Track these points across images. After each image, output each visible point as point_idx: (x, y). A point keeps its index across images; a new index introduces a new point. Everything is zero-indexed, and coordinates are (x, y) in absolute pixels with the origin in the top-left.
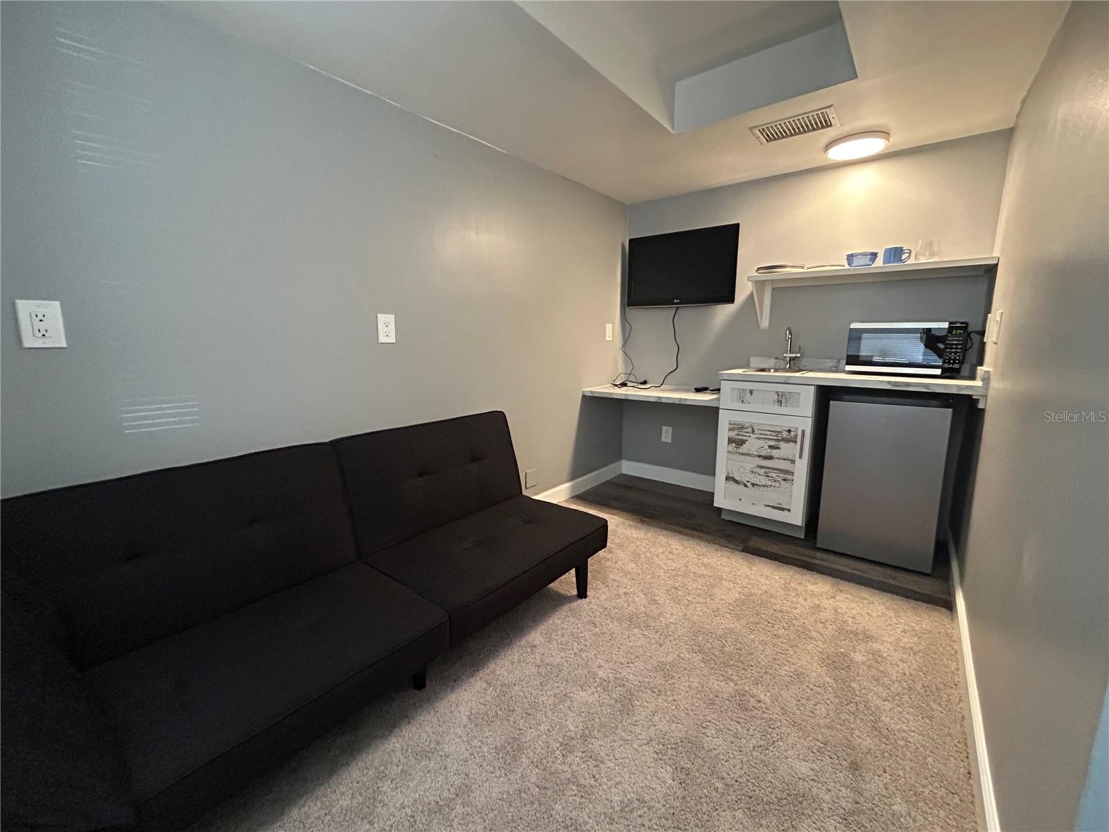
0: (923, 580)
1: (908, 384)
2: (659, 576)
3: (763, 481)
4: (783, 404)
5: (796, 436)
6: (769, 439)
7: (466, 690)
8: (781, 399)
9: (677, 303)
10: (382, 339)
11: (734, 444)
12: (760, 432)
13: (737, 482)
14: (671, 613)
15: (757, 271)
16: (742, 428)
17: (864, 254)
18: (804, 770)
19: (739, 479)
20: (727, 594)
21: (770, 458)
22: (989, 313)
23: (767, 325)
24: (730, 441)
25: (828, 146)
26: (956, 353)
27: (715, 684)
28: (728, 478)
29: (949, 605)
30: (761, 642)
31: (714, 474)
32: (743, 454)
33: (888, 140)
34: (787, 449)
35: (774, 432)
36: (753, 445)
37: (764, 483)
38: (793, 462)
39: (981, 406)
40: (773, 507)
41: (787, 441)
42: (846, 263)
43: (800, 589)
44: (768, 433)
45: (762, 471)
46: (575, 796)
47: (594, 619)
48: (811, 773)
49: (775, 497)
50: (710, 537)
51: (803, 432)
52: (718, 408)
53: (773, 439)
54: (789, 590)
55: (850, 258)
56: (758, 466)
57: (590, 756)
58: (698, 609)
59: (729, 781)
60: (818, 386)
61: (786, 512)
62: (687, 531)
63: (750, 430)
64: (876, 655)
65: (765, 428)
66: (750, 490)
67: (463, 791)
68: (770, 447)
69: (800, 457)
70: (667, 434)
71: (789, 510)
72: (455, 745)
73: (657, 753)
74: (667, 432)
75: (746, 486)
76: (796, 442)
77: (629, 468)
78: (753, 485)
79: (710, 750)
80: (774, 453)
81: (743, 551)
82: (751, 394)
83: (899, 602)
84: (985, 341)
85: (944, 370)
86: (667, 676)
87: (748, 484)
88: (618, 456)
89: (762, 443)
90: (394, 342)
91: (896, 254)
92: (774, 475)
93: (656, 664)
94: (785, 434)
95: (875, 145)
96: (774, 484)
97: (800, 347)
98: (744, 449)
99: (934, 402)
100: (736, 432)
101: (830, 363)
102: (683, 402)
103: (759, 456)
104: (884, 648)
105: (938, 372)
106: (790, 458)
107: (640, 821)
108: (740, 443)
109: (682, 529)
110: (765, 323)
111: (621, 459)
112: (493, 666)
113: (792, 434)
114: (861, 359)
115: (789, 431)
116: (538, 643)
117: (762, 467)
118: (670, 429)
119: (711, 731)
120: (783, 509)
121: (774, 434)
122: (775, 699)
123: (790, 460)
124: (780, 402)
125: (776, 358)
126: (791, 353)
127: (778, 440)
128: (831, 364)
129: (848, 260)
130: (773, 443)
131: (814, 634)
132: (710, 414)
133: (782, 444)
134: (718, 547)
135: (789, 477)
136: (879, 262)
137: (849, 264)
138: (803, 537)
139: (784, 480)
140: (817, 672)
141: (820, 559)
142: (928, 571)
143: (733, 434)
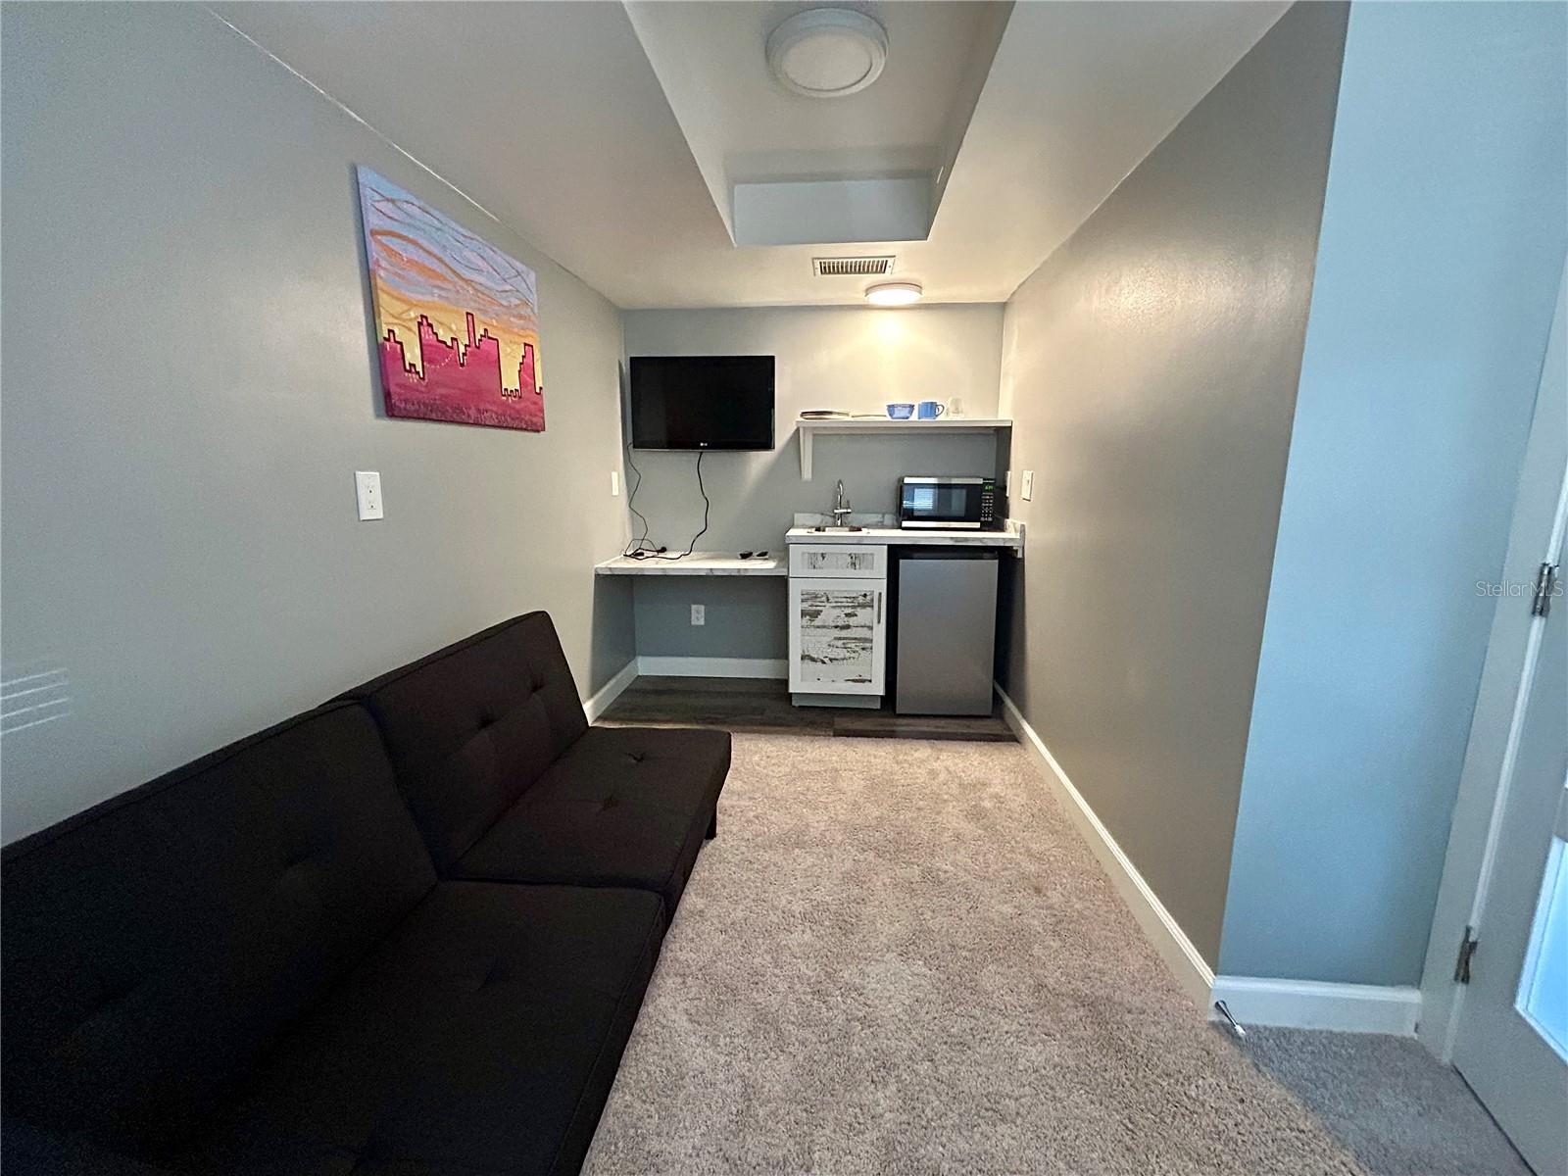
0: (988, 722)
1: (966, 539)
2: (776, 786)
3: (842, 653)
4: (857, 566)
5: (872, 600)
6: (845, 607)
7: (660, 996)
8: (855, 561)
9: (704, 447)
10: (366, 515)
11: (808, 617)
12: (837, 600)
13: (813, 660)
14: (817, 822)
15: (802, 416)
16: (816, 597)
17: (904, 406)
18: (1010, 910)
19: (815, 656)
20: (854, 784)
21: (848, 627)
22: (1008, 470)
23: (810, 476)
24: (804, 614)
25: (868, 291)
26: (989, 507)
27: (902, 873)
28: (803, 658)
29: (1013, 738)
30: (913, 819)
31: (786, 657)
32: (818, 627)
33: (921, 293)
34: (864, 616)
35: (850, 598)
36: (829, 615)
37: (842, 656)
38: (871, 628)
39: (1020, 555)
40: (853, 681)
41: (863, 606)
42: (887, 413)
43: (909, 758)
44: (845, 600)
45: (840, 643)
46: (862, 1030)
47: (744, 856)
48: (1016, 910)
49: (853, 669)
50: (797, 729)
51: (880, 594)
52: (787, 576)
53: (848, 606)
54: (901, 763)
55: (891, 408)
56: (835, 639)
57: (849, 989)
58: (839, 807)
59: (970, 947)
60: (889, 546)
61: (867, 683)
62: (767, 728)
63: (824, 599)
64: (996, 796)
65: (839, 595)
66: (830, 666)
67: (749, 1092)
68: (847, 615)
69: (879, 622)
70: (698, 615)
71: (870, 681)
72: (697, 1056)
73: (902, 955)
74: (698, 612)
75: (824, 662)
76: (872, 606)
77: (648, 666)
78: (831, 660)
79: (939, 930)
80: (852, 621)
81: (834, 736)
82: (824, 558)
83: (986, 747)
84: (1007, 495)
85: (982, 524)
86: (860, 884)
87: (826, 660)
88: (631, 654)
89: (837, 611)
90: (381, 516)
91: (931, 408)
92: (853, 646)
93: (840, 876)
94: (861, 600)
95: (909, 297)
96: (853, 655)
97: (848, 502)
98: (818, 622)
99: (986, 555)
100: (810, 603)
101: (875, 518)
102: (742, 574)
103: (836, 627)
104: (996, 789)
105: (977, 525)
106: (868, 624)
107: (929, 1017)
108: (815, 614)
109: (760, 728)
110: (807, 474)
111: (635, 656)
112: (670, 954)
113: (868, 598)
114: (916, 514)
115: (865, 595)
116: (703, 907)
117: (840, 639)
118: (702, 608)
119: (928, 915)
120: (863, 681)
121: (849, 600)
122: (954, 864)
123: (868, 627)
124: (854, 564)
125: (822, 514)
126: (841, 508)
127: (853, 607)
128: (876, 520)
129: (889, 411)
130: (849, 611)
131: (946, 797)
132: (779, 585)
133: (859, 611)
134: (812, 738)
135: (868, 645)
136: (914, 417)
137: (891, 415)
138: (879, 707)
139: (863, 649)
140: (969, 828)
141: (902, 725)
142: (989, 713)
143: (806, 605)
